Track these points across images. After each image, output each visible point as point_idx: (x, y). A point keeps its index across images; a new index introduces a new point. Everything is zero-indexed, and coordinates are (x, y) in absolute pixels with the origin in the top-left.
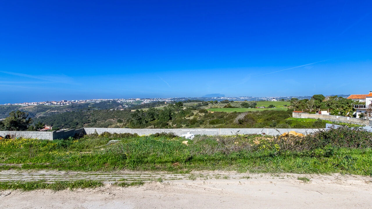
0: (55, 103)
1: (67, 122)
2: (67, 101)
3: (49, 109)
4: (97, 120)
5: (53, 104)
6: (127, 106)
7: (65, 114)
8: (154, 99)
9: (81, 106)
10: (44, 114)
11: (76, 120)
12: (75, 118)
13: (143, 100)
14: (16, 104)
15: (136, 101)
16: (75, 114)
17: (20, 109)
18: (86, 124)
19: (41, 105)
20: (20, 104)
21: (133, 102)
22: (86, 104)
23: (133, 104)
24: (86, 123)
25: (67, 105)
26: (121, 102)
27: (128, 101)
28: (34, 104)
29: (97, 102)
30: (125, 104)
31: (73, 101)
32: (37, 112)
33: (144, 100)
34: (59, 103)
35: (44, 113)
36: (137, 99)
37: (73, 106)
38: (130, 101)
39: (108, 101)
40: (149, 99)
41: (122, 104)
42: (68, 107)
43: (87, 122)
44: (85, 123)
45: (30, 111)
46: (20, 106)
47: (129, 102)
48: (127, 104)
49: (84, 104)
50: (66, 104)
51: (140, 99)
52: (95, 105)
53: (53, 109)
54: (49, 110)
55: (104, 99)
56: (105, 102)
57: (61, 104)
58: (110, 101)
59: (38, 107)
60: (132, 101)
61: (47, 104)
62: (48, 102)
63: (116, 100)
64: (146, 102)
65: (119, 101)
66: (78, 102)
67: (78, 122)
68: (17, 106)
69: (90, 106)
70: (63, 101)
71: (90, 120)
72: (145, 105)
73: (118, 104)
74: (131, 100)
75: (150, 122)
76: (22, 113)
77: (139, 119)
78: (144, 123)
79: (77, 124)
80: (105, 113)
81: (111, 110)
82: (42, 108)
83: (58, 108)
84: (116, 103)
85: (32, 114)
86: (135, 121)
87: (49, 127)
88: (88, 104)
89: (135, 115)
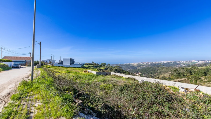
0: (144, 63)
1: (148, 72)
2: (149, 62)
3: (142, 65)
4: (162, 72)
6: (184, 65)
7: (147, 68)
8: (208, 61)
9: (156, 65)
10: (140, 68)
11: (151, 72)
12: (151, 70)
13: (197, 62)
14: (131, 63)
15: (192, 62)
16: (151, 69)
17: (132, 65)
18: (156, 74)
23: (189, 64)
26: (180, 63)
27: (185, 62)
29: (164, 62)
31: (152, 62)
32: (138, 67)
33: (199, 62)
34: (146, 63)
36: (193, 61)
37: (152, 65)
38: (187, 62)
39: (171, 62)
40: (204, 61)
41: (180, 64)
42: (150, 65)
45: (135, 66)
50: (149, 63)
51: (195, 61)
52: (163, 64)
53: (144, 66)
55: (169, 61)
56: (169, 63)
58: (172, 62)
59: (138, 64)
61: (141, 63)
62: (142, 63)
64: (200, 63)
65: (178, 62)
66: (154, 63)
67: (152, 72)
71: (158, 72)
72: (200, 65)
73: (177, 64)
74: (187, 61)
75: (188, 76)
76: (133, 67)
77: (178, 73)
78: (182, 76)
79: (152, 73)
80: (166, 69)
81: (171, 67)
82: (139, 65)
83: (145, 65)
84: (176, 64)
85: (136, 68)
86: (176, 74)
87: (140, 74)
88: (159, 64)
89: (175, 70)
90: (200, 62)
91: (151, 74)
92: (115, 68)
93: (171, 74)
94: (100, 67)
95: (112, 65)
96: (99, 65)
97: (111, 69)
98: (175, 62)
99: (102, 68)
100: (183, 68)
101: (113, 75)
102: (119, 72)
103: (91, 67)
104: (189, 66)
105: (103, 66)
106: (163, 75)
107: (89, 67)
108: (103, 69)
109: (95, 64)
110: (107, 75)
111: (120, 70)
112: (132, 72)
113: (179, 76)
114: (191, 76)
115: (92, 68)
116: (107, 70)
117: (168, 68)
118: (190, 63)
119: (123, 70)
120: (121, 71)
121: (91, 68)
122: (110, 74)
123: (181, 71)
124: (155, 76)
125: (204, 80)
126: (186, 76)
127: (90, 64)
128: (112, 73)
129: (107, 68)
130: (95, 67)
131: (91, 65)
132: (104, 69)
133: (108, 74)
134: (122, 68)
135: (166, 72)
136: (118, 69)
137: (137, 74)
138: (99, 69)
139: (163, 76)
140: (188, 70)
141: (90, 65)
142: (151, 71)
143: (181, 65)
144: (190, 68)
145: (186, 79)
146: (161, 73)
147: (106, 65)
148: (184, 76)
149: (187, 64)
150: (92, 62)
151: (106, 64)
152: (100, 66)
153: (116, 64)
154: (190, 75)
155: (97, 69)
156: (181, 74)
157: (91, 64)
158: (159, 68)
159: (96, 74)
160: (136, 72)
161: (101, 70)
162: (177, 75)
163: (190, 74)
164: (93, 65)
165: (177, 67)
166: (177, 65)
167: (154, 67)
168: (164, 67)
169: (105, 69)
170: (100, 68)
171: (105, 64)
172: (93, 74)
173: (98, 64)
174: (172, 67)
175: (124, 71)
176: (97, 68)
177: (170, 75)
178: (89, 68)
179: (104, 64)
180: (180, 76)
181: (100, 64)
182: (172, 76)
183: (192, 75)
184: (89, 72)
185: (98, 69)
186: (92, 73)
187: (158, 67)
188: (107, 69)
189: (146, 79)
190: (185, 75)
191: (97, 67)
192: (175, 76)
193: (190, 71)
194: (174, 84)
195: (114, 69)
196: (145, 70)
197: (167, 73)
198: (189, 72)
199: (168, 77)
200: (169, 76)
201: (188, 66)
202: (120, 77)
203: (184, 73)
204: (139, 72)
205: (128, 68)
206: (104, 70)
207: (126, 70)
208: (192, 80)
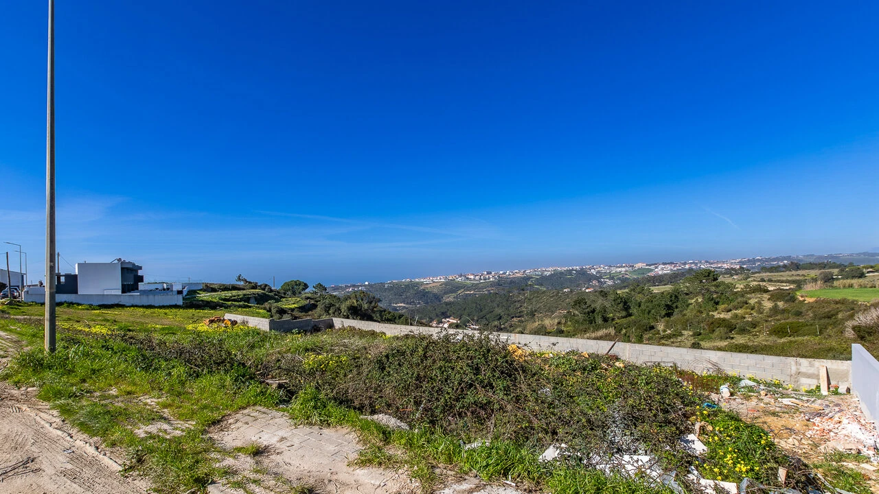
0: (472, 277)
1: (484, 312)
3: (462, 288)
4: (536, 311)
5: (468, 278)
6: (610, 283)
7: (483, 297)
8: (685, 264)
9: (514, 282)
10: (454, 297)
11: (498, 311)
12: (498, 306)
13: (652, 267)
14: (417, 280)
15: (635, 271)
16: (498, 299)
17: (422, 287)
18: (515, 319)
19: (451, 280)
20: (422, 280)
21: (626, 271)
22: (524, 278)
23: (626, 278)
24: (516, 317)
25: (491, 280)
26: (598, 272)
27: (614, 270)
28: (440, 279)
29: (546, 273)
30: (607, 278)
31: (501, 272)
32: (445, 293)
33: (656, 268)
34: (477, 278)
35: (454, 295)
36: (639, 265)
37: (500, 283)
38: (620, 269)
39: (570, 270)
40: (672, 263)
41: (598, 278)
42: (492, 284)
43: (517, 315)
44: (513, 317)
45: (435, 291)
46: (422, 283)
47: (616, 272)
48: (612, 278)
49: (522, 278)
50: (489, 278)
51: (647, 265)
52: (543, 280)
53: (468, 288)
54: (462, 290)
55: (561, 267)
56: (563, 273)
57: (480, 279)
58: (573, 270)
59: (446, 284)
60: (623, 269)
61: (460, 279)
62: (461, 276)
63: (586, 268)
64: (660, 273)
65: (592, 271)
66: (509, 274)
67: (502, 314)
68: (418, 283)
69: (532, 281)
70: (485, 273)
71: (522, 312)
72: (659, 280)
73: (591, 278)
74: (622, 267)
75: (618, 321)
76: (424, 294)
77: (588, 313)
78: (599, 321)
79: (500, 318)
80: (552, 297)
81: (566, 290)
82: (451, 287)
83: (475, 287)
84: (584, 276)
85: (437, 297)
86: (581, 317)
87: (455, 321)
88: (529, 278)
89: (579, 302)
90: (660, 270)
91: (496, 323)
92: (348, 303)
93: (565, 317)
94: (277, 301)
95: (336, 289)
96: (271, 291)
97: (329, 308)
98: (582, 269)
99: (290, 303)
100: (604, 294)
101: (343, 329)
102: (367, 317)
103: (234, 300)
104: (625, 284)
105: (294, 293)
106: (537, 324)
107: (225, 300)
108: (293, 310)
109: (255, 287)
110: (316, 329)
111: (372, 310)
112: (421, 318)
113: (591, 323)
114: (629, 319)
115: (240, 306)
116: (314, 312)
117: (557, 295)
118: (631, 272)
119: (385, 311)
120: (373, 315)
121: (235, 306)
122: (330, 326)
123: (599, 303)
124: (511, 326)
125: (665, 331)
126: (613, 319)
127: (226, 289)
128: (338, 322)
129: (312, 302)
130: (256, 298)
131: (234, 292)
132: (299, 308)
133: (321, 325)
134: (380, 301)
135: (550, 311)
136: (361, 306)
137: (442, 322)
138: (274, 311)
139: (539, 326)
140: (619, 301)
141: (228, 294)
142: (496, 309)
143: (601, 282)
144: (627, 290)
145: (612, 331)
146: (532, 314)
147: (307, 291)
148: (605, 320)
149: (619, 279)
150: (239, 279)
151: (306, 286)
152: (278, 296)
153: (354, 286)
154: (624, 317)
155: (265, 309)
156: (596, 316)
157: (234, 288)
158: (527, 294)
159: (267, 330)
160: (437, 316)
161: (282, 312)
162: (585, 320)
163: (624, 313)
164: (244, 292)
165: (587, 291)
166: (590, 280)
167: (509, 292)
168: (544, 292)
169: (304, 309)
170: (279, 304)
171: (301, 287)
173: (266, 285)
174: (571, 291)
175: (389, 313)
176: (267, 305)
177: (563, 321)
178: (226, 308)
179: (298, 284)
180: (593, 324)
181: (276, 287)
182: (569, 323)
183: (630, 315)
184: (234, 323)
185: (270, 311)
187: (523, 290)
188: (314, 306)
190: (608, 318)
191: (261, 299)
192: (577, 322)
193: (625, 303)
195: (344, 307)
196: (475, 305)
197: (553, 312)
198: (621, 305)
199: (556, 327)
200: (559, 323)
201: (624, 282)
202: (373, 334)
203: (605, 311)
204: (449, 317)
205: (404, 302)
206: (296, 313)
207: (395, 309)
208: (627, 334)
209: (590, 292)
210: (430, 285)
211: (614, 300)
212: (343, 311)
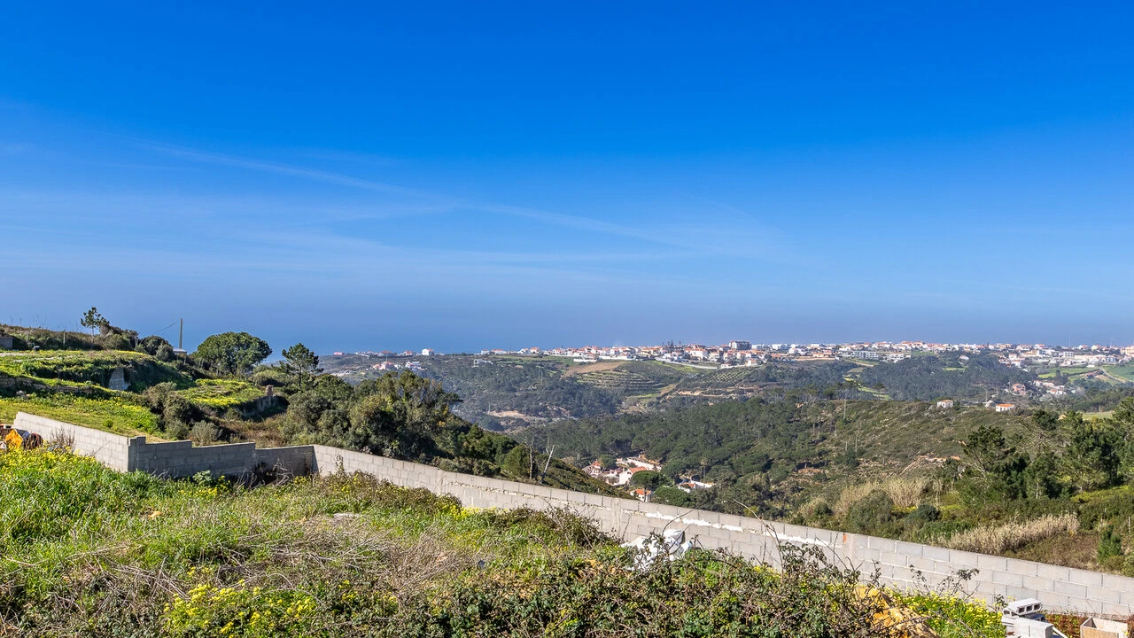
0: (699, 354)
1: (726, 448)
2: (748, 347)
3: (671, 380)
4: (861, 453)
5: (688, 357)
7: (724, 408)
9: (808, 375)
10: (651, 404)
11: (764, 447)
14: (556, 353)
15: (1123, 365)
16: (764, 416)
17: (568, 373)
18: (806, 471)
19: (646, 359)
20: (569, 354)
21: (1099, 364)
22: (833, 366)
23: (1099, 382)
24: (809, 465)
25: (749, 364)
26: (1027, 362)
27: (1068, 359)
28: (617, 353)
29: (891, 355)
30: (1050, 379)
31: (776, 347)
32: (628, 392)
34: (713, 356)
35: (652, 397)
37: (770, 373)
38: (1084, 358)
41: (1026, 378)
42: (752, 376)
43: (814, 460)
44: (801, 466)
45: (603, 384)
46: (569, 363)
47: (1073, 366)
48: (1062, 380)
49: (827, 364)
50: (743, 360)
52: (882, 373)
53: (689, 383)
54: (672, 386)
56: (934, 358)
57: (721, 361)
58: (961, 352)
59: (631, 367)
60: (1094, 359)
61: (666, 358)
62: (671, 349)
63: (996, 350)
65: (1013, 357)
66: (796, 354)
67: (774, 455)
68: (558, 361)
69: (854, 375)
70: (735, 345)
71: (827, 453)
73: (1006, 376)
74: (1088, 352)
75: (1086, 496)
76: (572, 392)
77: (1007, 469)
78: (1036, 492)
79: (768, 466)
80: (905, 419)
81: (943, 404)
82: (644, 377)
83: (705, 379)
84: (989, 369)
85: (607, 402)
86: (986, 479)
87: (650, 467)
88: (846, 366)
89: (983, 440)
91: (758, 478)
92: (369, 402)
93: (940, 474)
94: (183, 384)
95: (343, 362)
96: (171, 356)
97: (319, 412)
98: (985, 351)
99: (215, 393)
100: (1047, 421)
101: (342, 479)
102: (418, 448)
103: (67, 376)
104: (1098, 398)
105: (231, 366)
106: (867, 489)
107: (44, 373)
108: (221, 411)
109: (128, 344)
111: (434, 427)
112: (561, 453)
113: (1015, 497)
114: (1115, 492)
115: (78, 393)
116: (279, 418)
117: (918, 415)
118: (1111, 368)
119: (466, 429)
120: (436, 439)
121: (67, 391)
122: (308, 468)
123: (1033, 446)
124: (795, 489)
126: (1072, 490)
127: (50, 343)
128: (328, 459)
129: (278, 392)
130: (127, 376)
131: (72, 355)
132: (241, 406)
133: (278, 465)
134: (456, 400)
135: (902, 454)
136: (403, 412)
137: (614, 467)
138: (169, 410)
139: (873, 497)
140: (1091, 441)
141: (54, 357)
142: (759, 443)
143: (1035, 390)
144: (1109, 415)
145: (1071, 522)
146: (852, 461)
147: (266, 362)
148: (1053, 491)
149: (1082, 383)
150: (90, 319)
151: (264, 350)
152: (189, 372)
153: (393, 357)
154: (1100, 487)
155: (146, 403)
156: (1028, 479)
157: (75, 343)
158: (842, 407)
159: (124, 469)
160: (604, 449)
161: (192, 414)
162: (998, 488)
163: (1102, 477)
164: (99, 355)
165: (998, 408)
166: (1005, 382)
167: (795, 399)
168: (885, 405)
169: (253, 411)
170: (188, 395)
171: (251, 352)
172: (91, 468)
173: (159, 341)
174: (957, 408)
175: (479, 435)
176: (152, 394)
177: (937, 485)
178: (41, 394)
179: (243, 342)
180: (1020, 500)
181: (188, 348)
182: (953, 492)
183: (1118, 482)
185: (158, 410)
186: (80, 450)
187: (831, 396)
188: (281, 405)
189: (702, 523)
190: (1060, 486)
191: (140, 378)
192: (975, 491)
193: (1106, 449)
194: (965, 575)
195: (357, 413)
196: (703, 428)
197: (906, 459)
198: (1095, 454)
199: (918, 503)
200: (926, 491)
201: (1096, 394)
202: (425, 501)
203: (1052, 466)
204: (634, 454)
205: (518, 407)
206: (230, 421)
207: (496, 425)
209: (1006, 413)
210: (586, 370)
211: (1077, 440)
212: (354, 422)
